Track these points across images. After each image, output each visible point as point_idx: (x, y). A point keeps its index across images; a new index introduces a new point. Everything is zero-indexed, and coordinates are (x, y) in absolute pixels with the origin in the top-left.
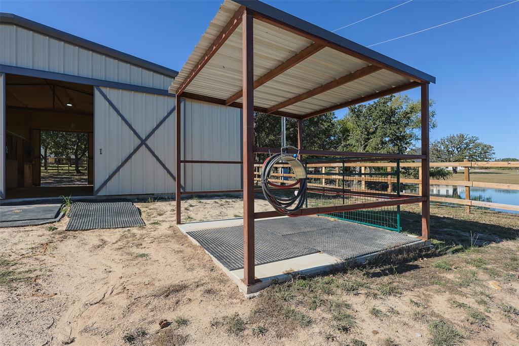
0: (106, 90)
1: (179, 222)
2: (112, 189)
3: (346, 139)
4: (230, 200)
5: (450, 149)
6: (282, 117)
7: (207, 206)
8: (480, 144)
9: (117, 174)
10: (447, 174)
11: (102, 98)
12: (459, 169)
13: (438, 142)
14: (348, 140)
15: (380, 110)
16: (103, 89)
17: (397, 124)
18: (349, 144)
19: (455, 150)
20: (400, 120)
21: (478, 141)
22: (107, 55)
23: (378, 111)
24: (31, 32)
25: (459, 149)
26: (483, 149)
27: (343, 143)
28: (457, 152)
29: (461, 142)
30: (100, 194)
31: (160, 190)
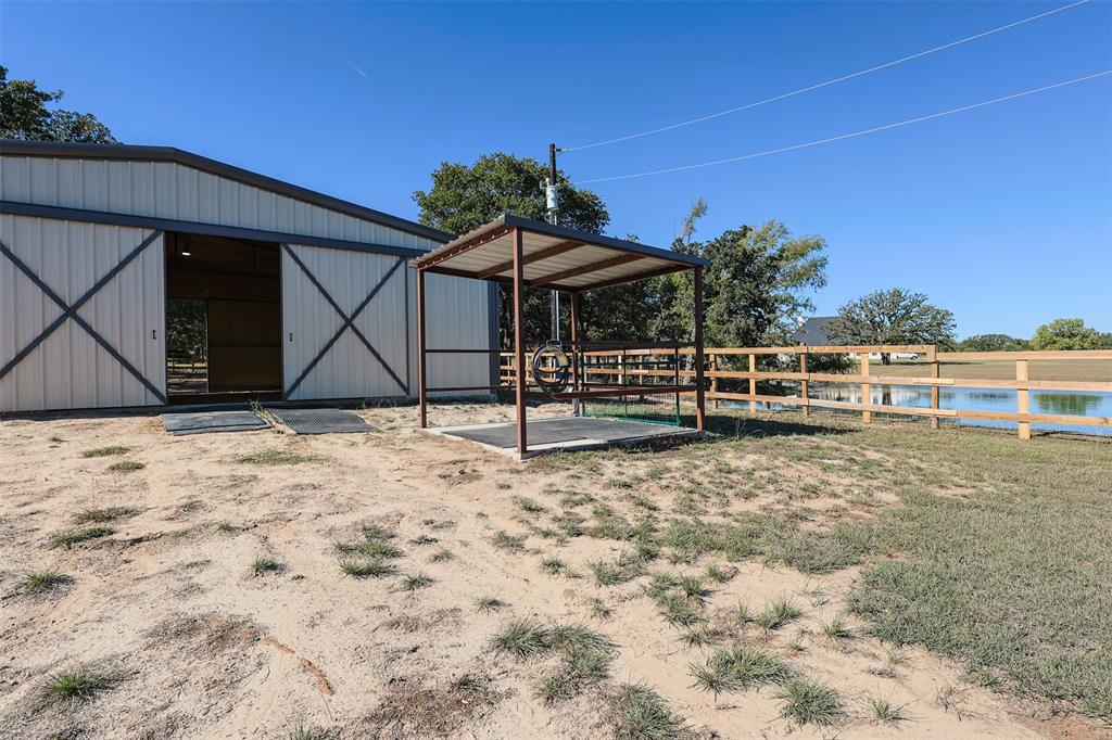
0: (296, 249)
1: (424, 426)
2: (306, 391)
3: (668, 305)
4: (477, 406)
5: (877, 319)
6: (553, 291)
7: (446, 412)
8: (929, 309)
9: (313, 369)
10: (848, 366)
11: (292, 261)
12: (893, 357)
13: (856, 305)
14: (673, 307)
15: (726, 255)
16: (292, 247)
17: (755, 279)
18: (675, 314)
19: (886, 320)
20: (761, 273)
21: (926, 303)
22: (296, 198)
23: (722, 256)
24: (196, 171)
25: (893, 318)
26: (934, 318)
27: (664, 313)
28: (889, 324)
29: (895, 305)
30: (290, 398)
31: (373, 393)
